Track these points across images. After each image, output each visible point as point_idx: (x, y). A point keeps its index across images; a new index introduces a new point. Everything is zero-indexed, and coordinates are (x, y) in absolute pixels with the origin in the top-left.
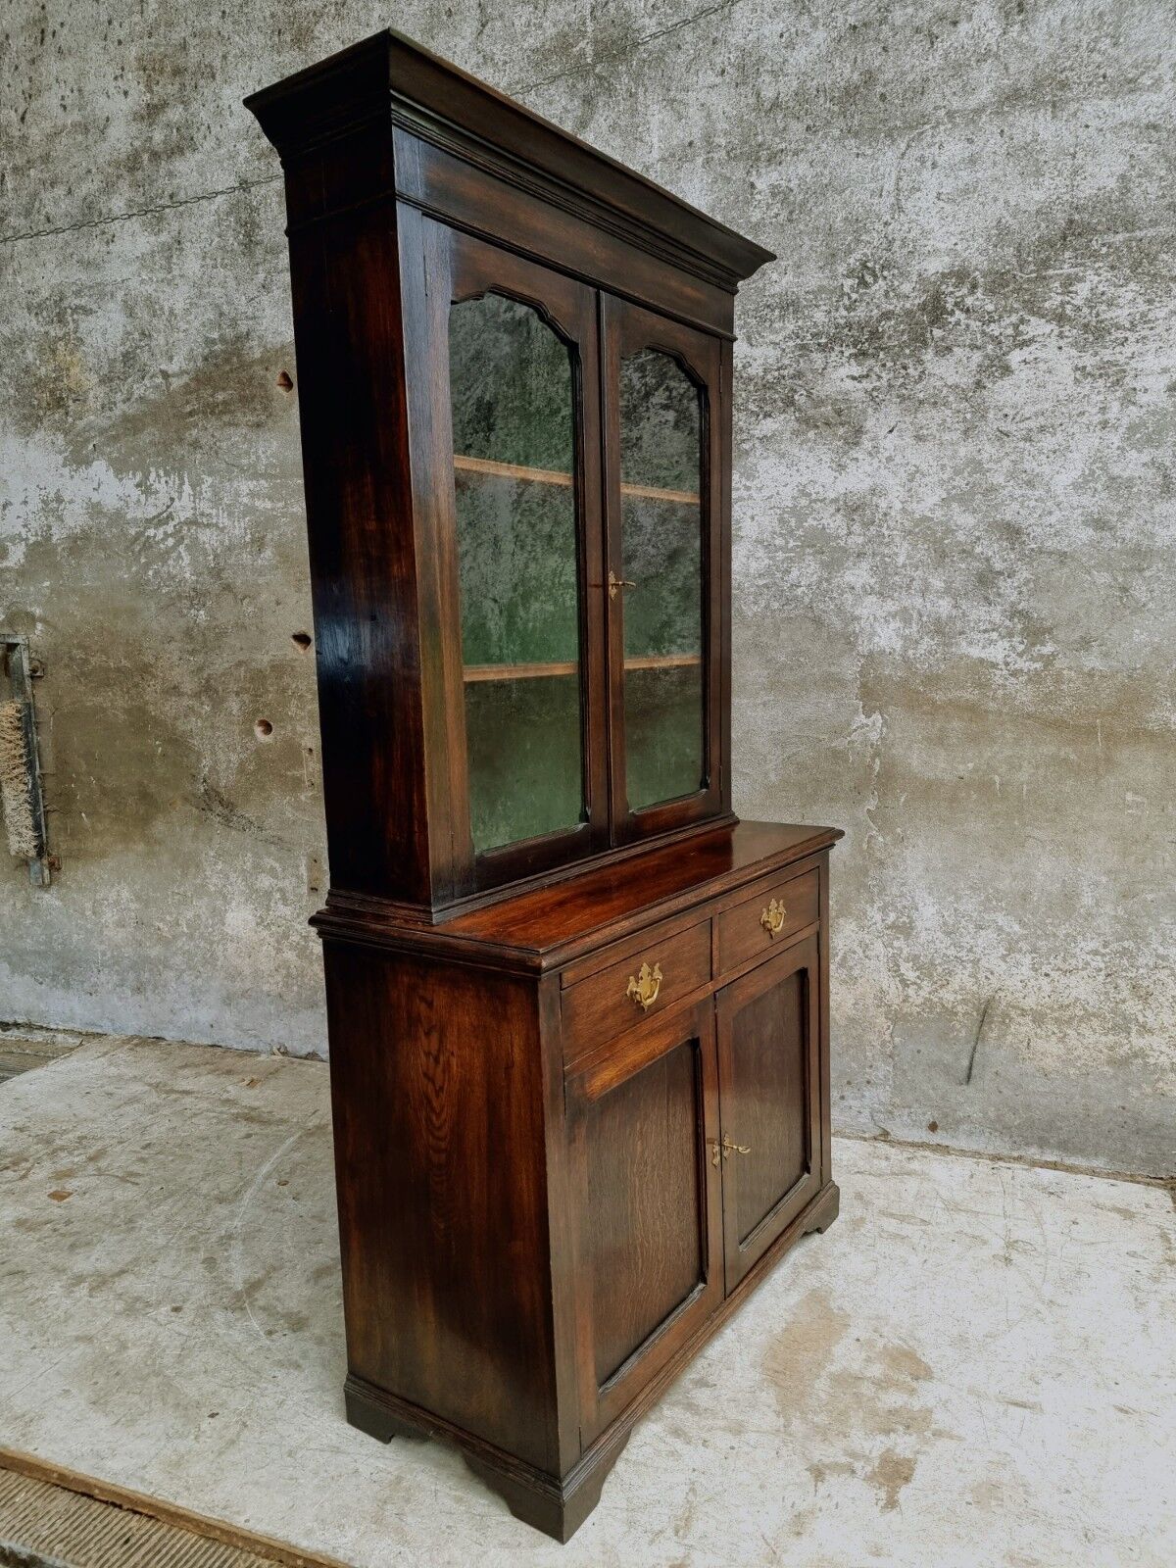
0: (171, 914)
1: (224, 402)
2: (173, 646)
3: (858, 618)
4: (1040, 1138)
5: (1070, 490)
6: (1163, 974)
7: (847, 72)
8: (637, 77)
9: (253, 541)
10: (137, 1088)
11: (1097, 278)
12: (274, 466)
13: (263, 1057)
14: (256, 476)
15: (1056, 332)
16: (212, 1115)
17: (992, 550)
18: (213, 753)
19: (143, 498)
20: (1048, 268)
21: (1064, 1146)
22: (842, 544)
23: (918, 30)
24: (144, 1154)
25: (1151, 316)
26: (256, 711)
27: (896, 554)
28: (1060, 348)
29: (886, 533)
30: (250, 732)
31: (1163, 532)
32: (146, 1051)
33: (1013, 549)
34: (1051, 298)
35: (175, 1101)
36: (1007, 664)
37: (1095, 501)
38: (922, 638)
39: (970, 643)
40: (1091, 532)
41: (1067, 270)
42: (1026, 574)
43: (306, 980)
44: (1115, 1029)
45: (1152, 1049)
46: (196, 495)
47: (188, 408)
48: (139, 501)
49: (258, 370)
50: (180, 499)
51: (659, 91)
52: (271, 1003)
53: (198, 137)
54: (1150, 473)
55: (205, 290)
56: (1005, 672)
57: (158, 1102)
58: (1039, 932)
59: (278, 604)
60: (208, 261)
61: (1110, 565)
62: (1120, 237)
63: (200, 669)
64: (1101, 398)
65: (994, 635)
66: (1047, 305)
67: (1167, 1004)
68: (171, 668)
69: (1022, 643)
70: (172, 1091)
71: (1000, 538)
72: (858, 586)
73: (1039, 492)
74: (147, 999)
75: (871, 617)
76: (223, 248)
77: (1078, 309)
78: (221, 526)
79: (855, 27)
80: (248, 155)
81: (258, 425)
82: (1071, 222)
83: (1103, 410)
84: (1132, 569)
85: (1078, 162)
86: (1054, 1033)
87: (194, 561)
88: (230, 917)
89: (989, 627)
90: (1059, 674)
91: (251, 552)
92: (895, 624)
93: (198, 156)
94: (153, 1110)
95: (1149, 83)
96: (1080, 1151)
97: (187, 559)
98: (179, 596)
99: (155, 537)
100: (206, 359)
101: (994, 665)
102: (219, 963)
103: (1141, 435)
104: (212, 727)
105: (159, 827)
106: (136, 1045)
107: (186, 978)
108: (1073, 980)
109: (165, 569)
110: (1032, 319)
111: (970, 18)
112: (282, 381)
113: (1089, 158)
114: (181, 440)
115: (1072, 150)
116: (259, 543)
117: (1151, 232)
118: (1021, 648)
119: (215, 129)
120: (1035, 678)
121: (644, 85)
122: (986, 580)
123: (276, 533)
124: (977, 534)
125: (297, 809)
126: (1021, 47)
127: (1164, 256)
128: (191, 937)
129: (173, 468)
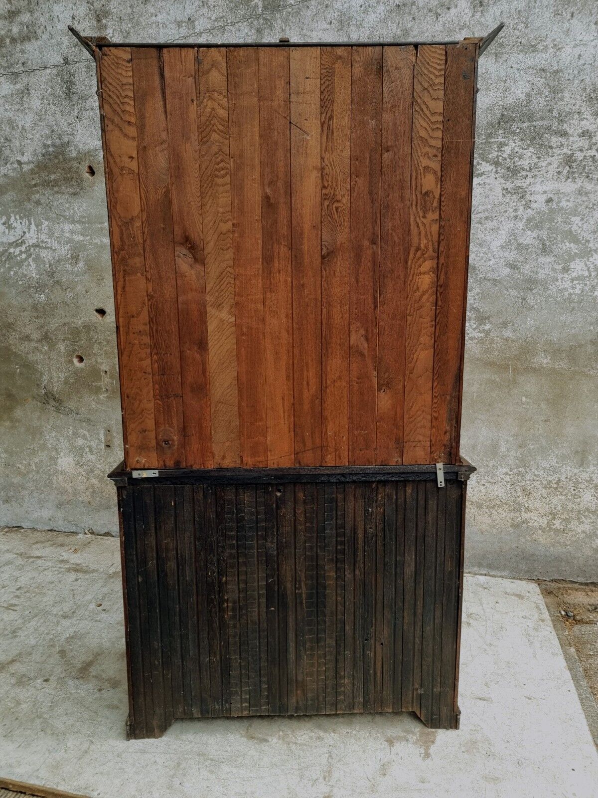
0: (25, 460)
1: (54, 180)
2: (26, 313)
5: (499, 249)
6: (537, 484)
7: (394, 28)
8: (286, 21)
9: (72, 257)
10: (11, 556)
11: (514, 145)
12: (84, 217)
13: (80, 536)
14: (73, 222)
15: (494, 170)
16: (54, 569)
18: (50, 372)
19: (7, 231)
20: (491, 138)
21: (490, 566)
23: (430, 10)
24: (18, 593)
25: (539, 165)
26: (74, 350)
28: (496, 178)
30: (71, 362)
31: (542, 272)
32: (13, 535)
33: (472, 277)
34: (492, 153)
35: (33, 562)
37: (511, 255)
40: (508, 270)
41: (500, 139)
42: (478, 290)
43: (104, 494)
44: (515, 510)
45: (531, 519)
46: (39, 231)
47: (33, 182)
48: (4, 232)
49: (75, 164)
50: (29, 232)
51: (297, 29)
52: (84, 507)
53: (39, 32)
54: (537, 242)
55: (43, 117)
57: (23, 563)
58: (480, 464)
59: (87, 292)
60: (45, 101)
61: (517, 287)
62: (526, 125)
63: (42, 327)
64: (515, 204)
66: (490, 156)
67: (538, 498)
68: (25, 326)
69: (475, 324)
70: (30, 557)
73: (484, 250)
74: (12, 506)
76: (54, 95)
77: (505, 159)
78: (54, 248)
79: (399, 6)
80: (68, 44)
81: (75, 194)
82: (503, 115)
83: (515, 210)
84: (528, 289)
85: (507, 85)
86: (486, 513)
87: (37, 268)
88: (60, 461)
90: (492, 339)
91: (71, 264)
93: (39, 43)
94: (21, 568)
95: (542, 48)
96: (497, 568)
97: (33, 266)
98: (29, 287)
99: (14, 252)
100: (44, 155)
102: (54, 486)
103: (533, 224)
104: (49, 358)
105: (18, 413)
106: (7, 532)
107: (35, 494)
108: (495, 487)
109: (21, 270)
110: (483, 163)
111: (456, 6)
112: (88, 171)
113: (512, 84)
114: (29, 200)
115: (504, 79)
116: (75, 259)
117: (541, 123)
118: (475, 326)
119: (49, 29)
120: (481, 341)
121: (289, 26)
123: (85, 253)
125: (98, 403)
126: (481, 24)
127: (546, 135)
128: (38, 472)
129: (24, 215)
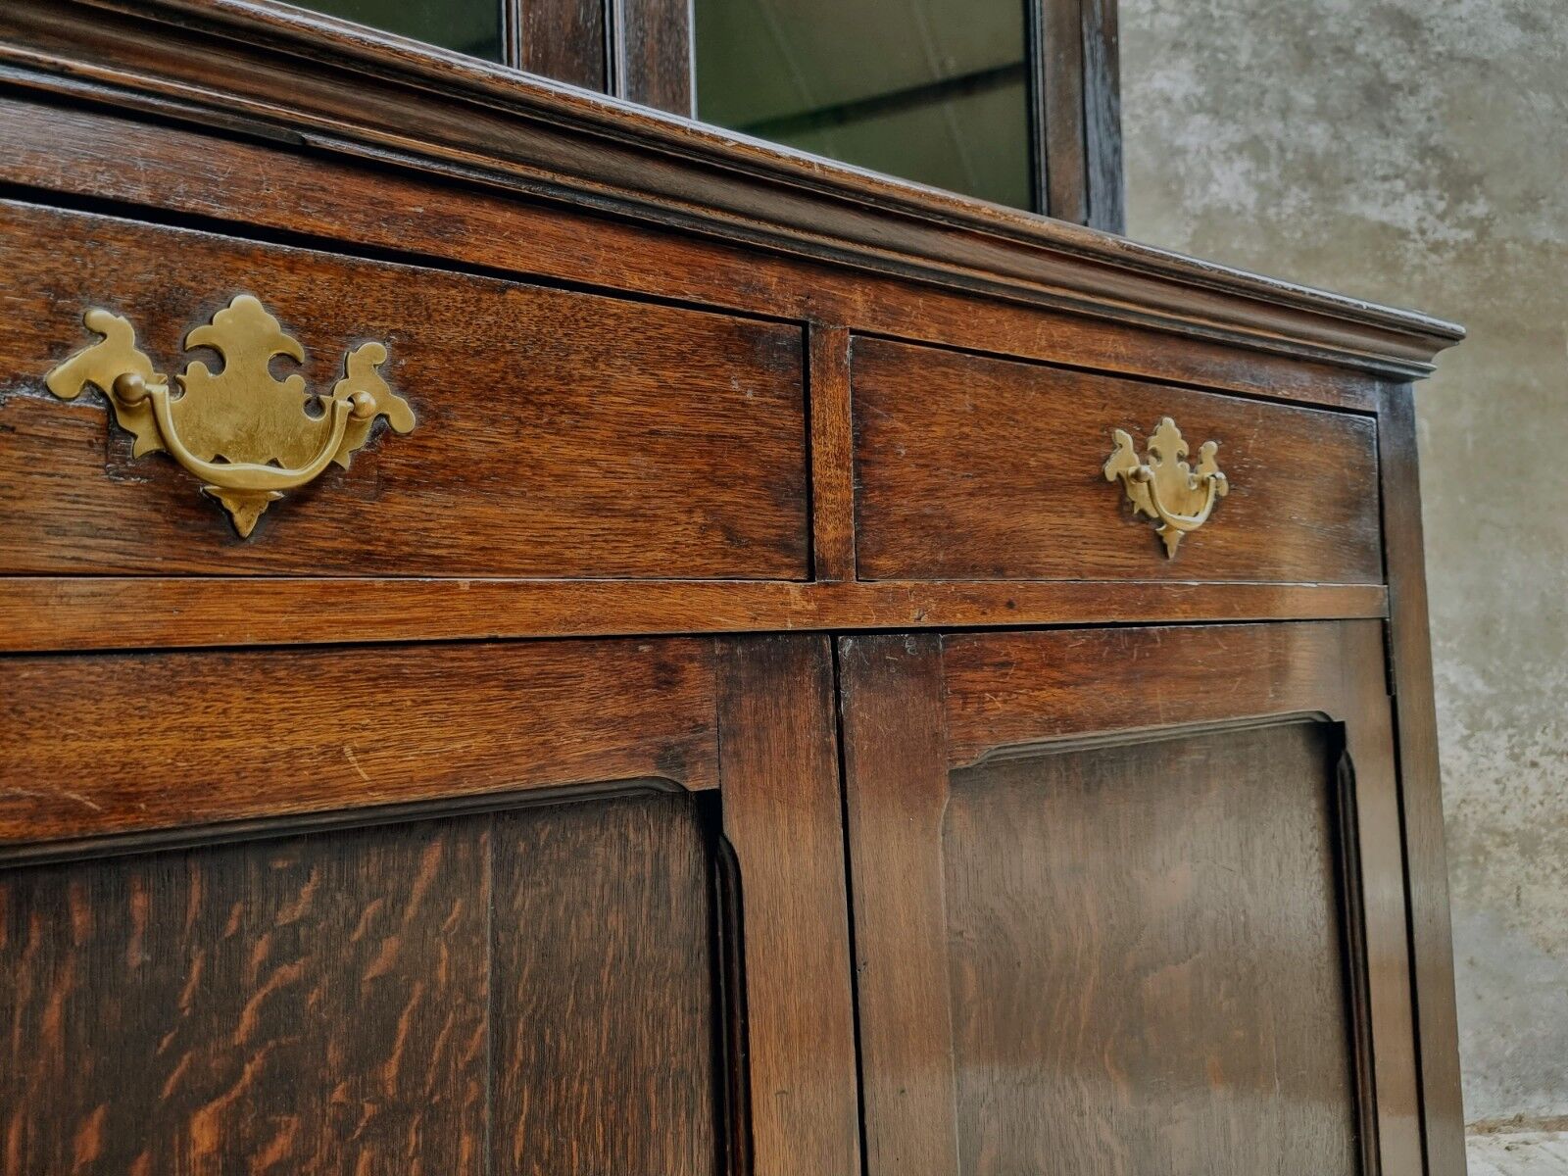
3: (1182, 152)
4: (1548, 1074)
17: (1379, 48)
22: (1145, 25)
27: (1234, 48)
29: (1216, 13)
33: (1412, 51)
36: (1423, 232)
38: (1287, 187)
39: (1364, 198)
40: (1518, 32)
42: (1435, 91)
56: (1421, 245)
58: (1515, 689)
65: (1400, 185)
69: (1441, 198)
71: (1390, 34)
72: (1178, 96)
75: (1204, 151)
86: (1555, 870)
89: (1391, 171)
90: (1500, 248)
92: (1242, 164)
101: (1404, 234)
118: (1441, 206)
120: (1467, 255)
122: (1377, 95)
124: (1357, 24)
